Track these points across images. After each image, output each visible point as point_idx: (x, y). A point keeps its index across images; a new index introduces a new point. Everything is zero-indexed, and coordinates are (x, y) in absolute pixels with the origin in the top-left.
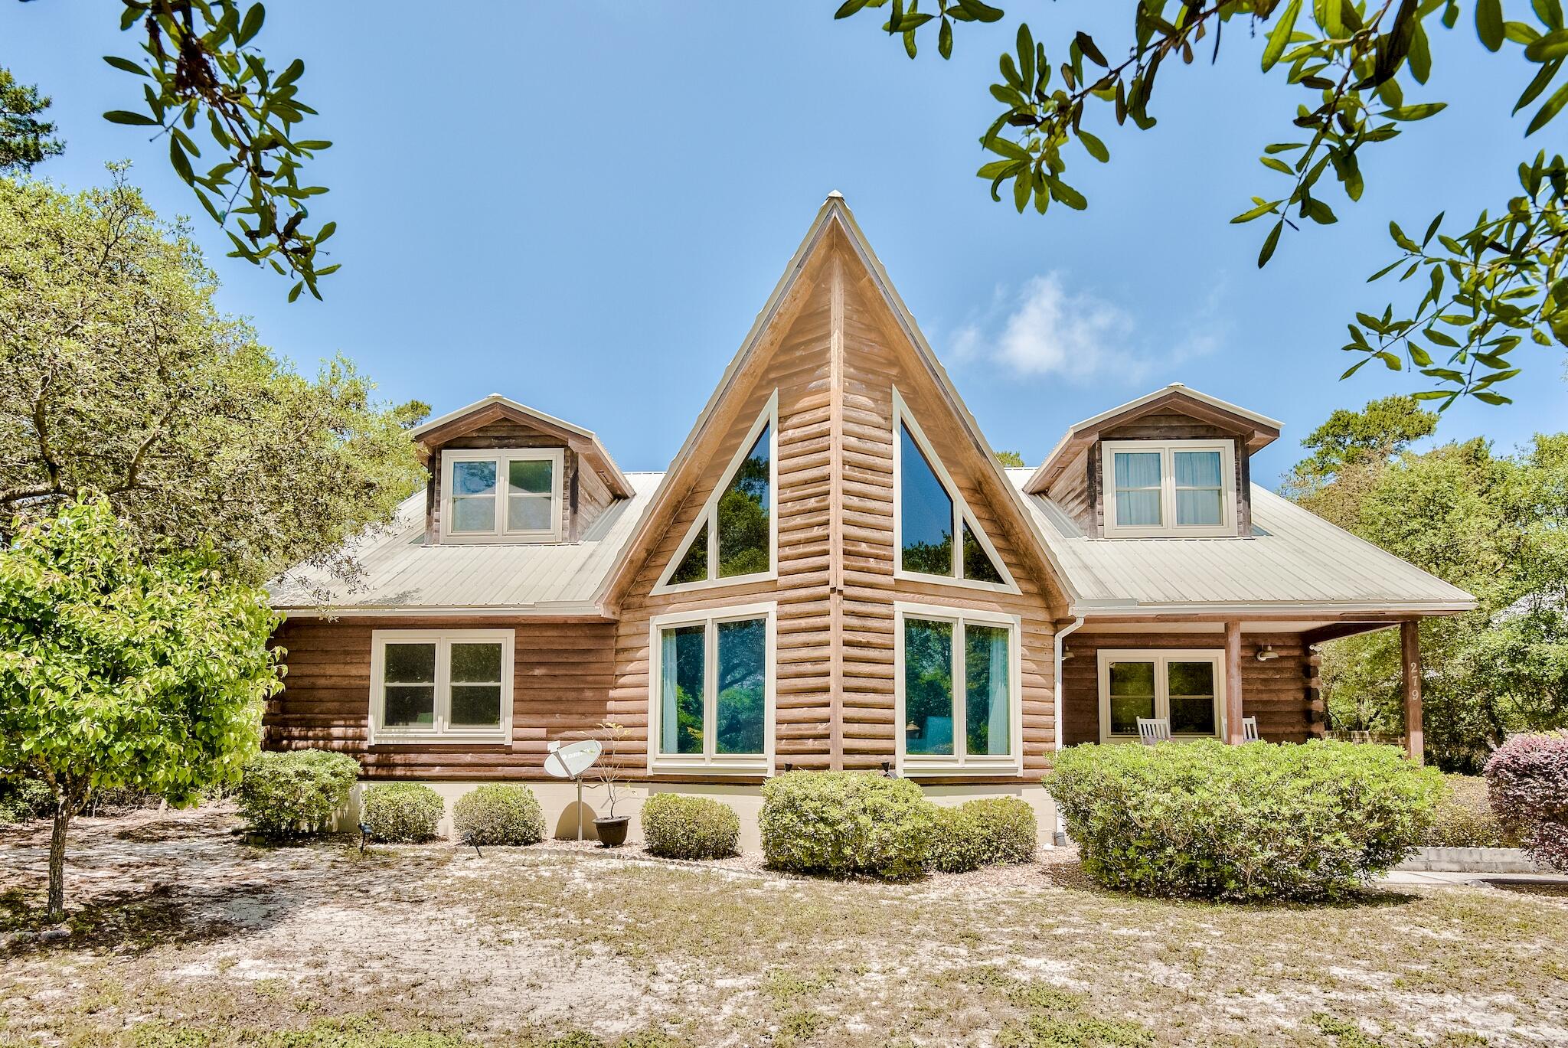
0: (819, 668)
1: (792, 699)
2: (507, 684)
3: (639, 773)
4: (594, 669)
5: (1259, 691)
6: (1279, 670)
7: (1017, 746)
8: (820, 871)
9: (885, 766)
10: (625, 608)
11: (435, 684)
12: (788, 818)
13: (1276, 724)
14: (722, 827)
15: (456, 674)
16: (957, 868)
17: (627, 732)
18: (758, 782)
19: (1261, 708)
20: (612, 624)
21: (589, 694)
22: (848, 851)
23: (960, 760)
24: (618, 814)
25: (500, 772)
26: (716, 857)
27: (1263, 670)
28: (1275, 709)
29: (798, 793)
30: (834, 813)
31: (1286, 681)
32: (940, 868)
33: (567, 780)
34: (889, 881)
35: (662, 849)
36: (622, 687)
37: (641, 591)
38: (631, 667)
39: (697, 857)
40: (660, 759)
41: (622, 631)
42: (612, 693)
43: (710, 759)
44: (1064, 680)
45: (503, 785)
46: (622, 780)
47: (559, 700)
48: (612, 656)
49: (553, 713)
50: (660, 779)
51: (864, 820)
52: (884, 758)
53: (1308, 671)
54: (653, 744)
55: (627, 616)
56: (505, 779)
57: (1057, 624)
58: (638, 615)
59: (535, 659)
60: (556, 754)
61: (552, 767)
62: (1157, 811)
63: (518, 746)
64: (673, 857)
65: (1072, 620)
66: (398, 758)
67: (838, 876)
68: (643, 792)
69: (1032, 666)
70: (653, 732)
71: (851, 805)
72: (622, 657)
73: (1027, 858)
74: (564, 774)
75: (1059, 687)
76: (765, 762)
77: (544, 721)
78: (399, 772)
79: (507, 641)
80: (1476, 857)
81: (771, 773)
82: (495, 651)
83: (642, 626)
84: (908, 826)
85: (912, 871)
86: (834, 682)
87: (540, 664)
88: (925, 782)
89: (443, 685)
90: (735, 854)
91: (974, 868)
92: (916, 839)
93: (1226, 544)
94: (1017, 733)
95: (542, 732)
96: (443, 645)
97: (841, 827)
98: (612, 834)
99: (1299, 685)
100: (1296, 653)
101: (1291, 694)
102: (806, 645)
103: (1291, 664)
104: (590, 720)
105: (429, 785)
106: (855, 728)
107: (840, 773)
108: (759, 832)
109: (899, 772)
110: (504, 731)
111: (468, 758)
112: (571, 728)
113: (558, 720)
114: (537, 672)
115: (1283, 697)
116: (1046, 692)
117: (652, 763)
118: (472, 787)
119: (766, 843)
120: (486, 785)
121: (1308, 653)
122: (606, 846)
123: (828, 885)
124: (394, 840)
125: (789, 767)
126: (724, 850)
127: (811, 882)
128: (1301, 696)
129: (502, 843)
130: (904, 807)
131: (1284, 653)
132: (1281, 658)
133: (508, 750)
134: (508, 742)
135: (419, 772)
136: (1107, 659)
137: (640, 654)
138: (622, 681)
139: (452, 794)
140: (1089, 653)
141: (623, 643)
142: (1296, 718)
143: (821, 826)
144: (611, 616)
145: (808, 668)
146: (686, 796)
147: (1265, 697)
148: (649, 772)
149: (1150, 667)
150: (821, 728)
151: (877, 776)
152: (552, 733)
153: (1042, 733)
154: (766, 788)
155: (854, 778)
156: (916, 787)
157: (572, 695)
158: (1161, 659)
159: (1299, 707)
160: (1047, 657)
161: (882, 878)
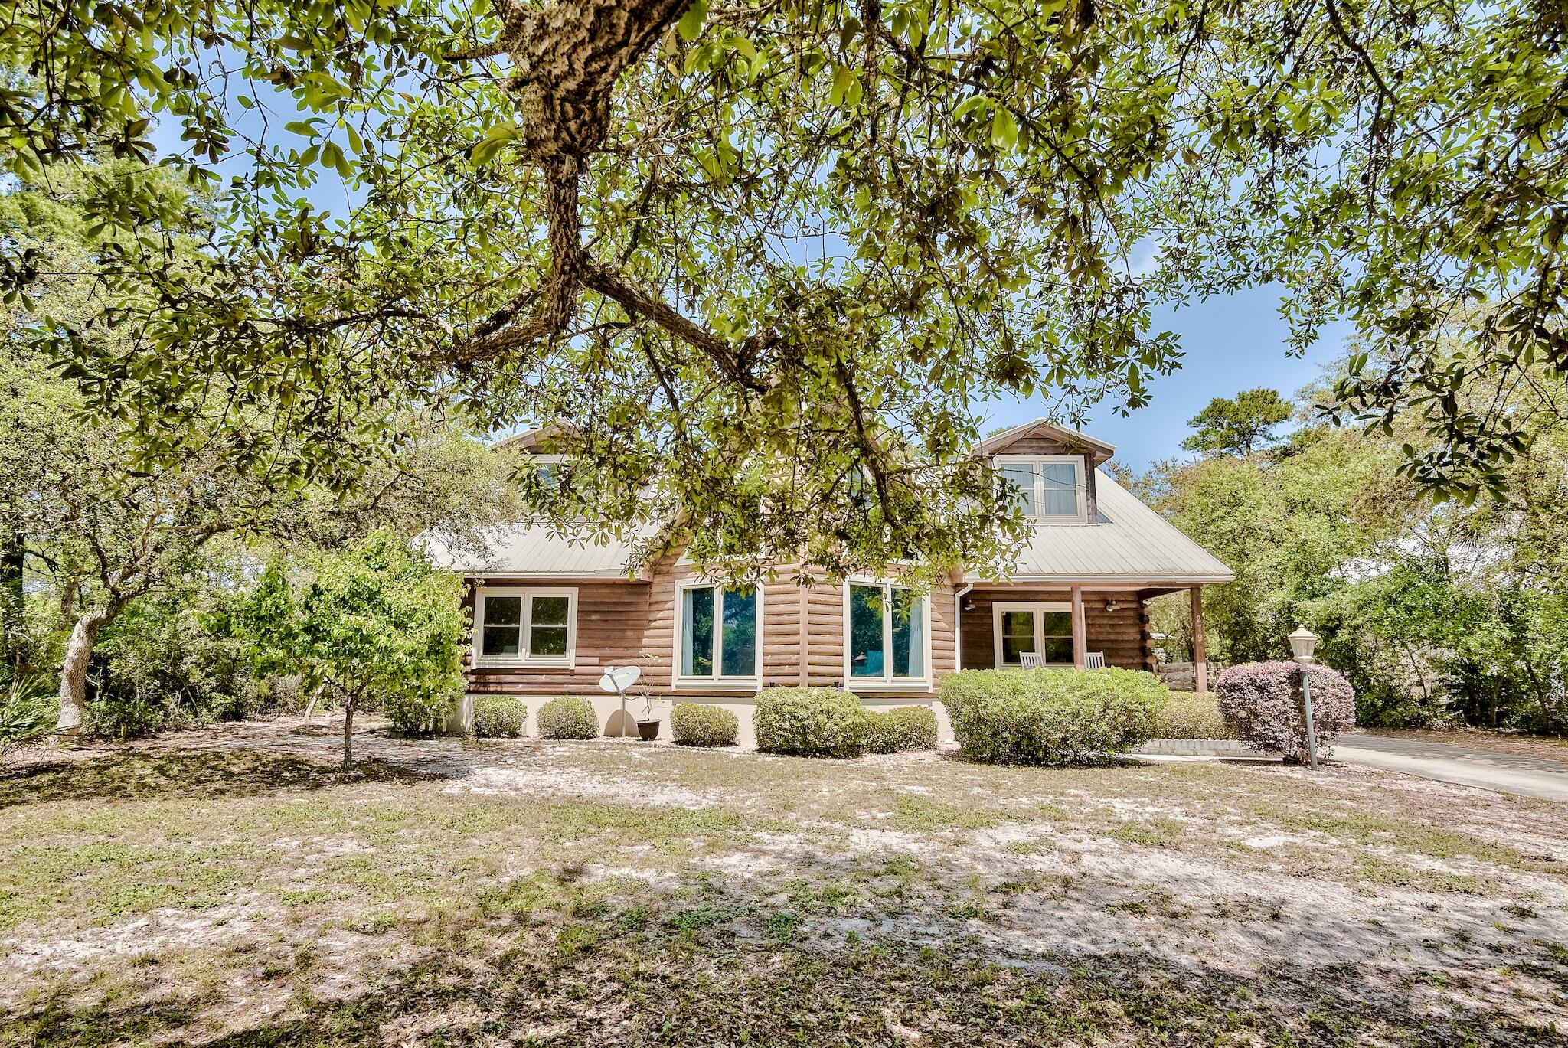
0: (793, 618)
1: (774, 639)
2: (572, 625)
3: (665, 689)
4: (634, 616)
5: (1109, 633)
6: (1123, 618)
7: (928, 671)
8: (793, 752)
9: (836, 684)
10: (656, 573)
11: (521, 626)
12: (772, 717)
13: (1122, 657)
14: (727, 725)
15: (535, 620)
16: (882, 751)
17: (660, 660)
18: (752, 695)
19: (1110, 645)
20: (648, 584)
21: (629, 634)
22: (811, 738)
23: (888, 680)
24: (653, 718)
25: (565, 688)
26: (723, 745)
27: (1111, 617)
28: (1119, 645)
29: (779, 700)
30: (803, 713)
31: (1128, 625)
32: (871, 751)
33: (616, 694)
34: (837, 758)
35: (687, 739)
36: (655, 628)
37: (669, 562)
38: (660, 615)
39: (710, 745)
40: (681, 678)
41: (654, 589)
42: (646, 633)
43: (717, 679)
44: (962, 625)
45: (571, 697)
46: (654, 695)
47: (608, 638)
48: (646, 607)
49: (603, 647)
50: (681, 694)
51: (822, 718)
52: (836, 679)
53: (1142, 619)
54: (676, 669)
55: (658, 579)
56: (569, 694)
57: (957, 587)
58: (666, 578)
59: (592, 608)
60: (610, 675)
61: (605, 684)
62: (995, 710)
63: (579, 670)
64: (694, 745)
65: (966, 585)
66: (492, 678)
67: (804, 754)
68: (668, 703)
69: (938, 616)
70: (676, 660)
71: (812, 709)
72: (654, 607)
73: (931, 746)
74: (613, 690)
75: (958, 631)
76: (756, 681)
77: (598, 652)
78: (492, 688)
79: (572, 595)
80: (1226, 746)
81: (759, 689)
82: (563, 603)
83: (669, 587)
84: (849, 722)
85: (852, 750)
86: (803, 628)
87: (596, 612)
88: (864, 696)
89: (526, 626)
90: (733, 744)
91: (894, 751)
92: (856, 730)
93: (1079, 529)
94: (928, 662)
95: (596, 660)
96: (527, 598)
97: (807, 722)
98: (648, 731)
99: (1137, 629)
100: (1134, 606)
101: (1132, 635)
102: (785, 603)
103: (1131, 614)
104: (630, 652)
105: (517, 698)
106: (817, 658)
107: (806, 688)
108: (753, 727)
109: (846, 688)
110: (570, 659)
111: (543, 678)
112: (617, 657)
113: (607, 651)
114: (593, 618)
115: (1126, 637)
116: (948, 634)
117: (675, 682)
118: (550, 699)
119: (757, 735)
120: (559, 697)
121: (1142, 606)
122: (645, 739)
123: (798, 760)
124: (495, 736)
125: (772, 685)
126: (727, 741)
127: (787, 758)
128: (1138, 637)
129: (572, 737)
130: (847, 710)
131: (1126, 606)
132: (1123, 610)
133: (572, 673)
134: (573, 667)
135: (506, 688)
136: (999, 609)
137: (668, 606)
138: (653, 624)
139: (534, 705)
140: (986, 604)
141: (654, 598)
142: (1136, 652)
143: (794, 722)
144: (646, 579)
145: (785, 618)
146: (702, 705)
147: (1113, 637)
148: (674, 689)
149: (1030, 615)
150: (794, 659)
151: (831, 690)
152: (604, 660)
153: (947, 663)
154: (757, 698)
155: (815, 691)
156: (857, 698)
157: (618, 634)
158: (1038, 610)
159: (1137, 645)
160: (949, 610)
161: (833, 756)
